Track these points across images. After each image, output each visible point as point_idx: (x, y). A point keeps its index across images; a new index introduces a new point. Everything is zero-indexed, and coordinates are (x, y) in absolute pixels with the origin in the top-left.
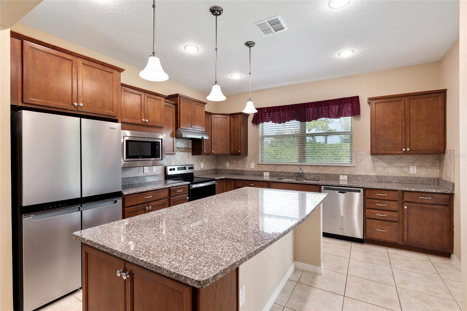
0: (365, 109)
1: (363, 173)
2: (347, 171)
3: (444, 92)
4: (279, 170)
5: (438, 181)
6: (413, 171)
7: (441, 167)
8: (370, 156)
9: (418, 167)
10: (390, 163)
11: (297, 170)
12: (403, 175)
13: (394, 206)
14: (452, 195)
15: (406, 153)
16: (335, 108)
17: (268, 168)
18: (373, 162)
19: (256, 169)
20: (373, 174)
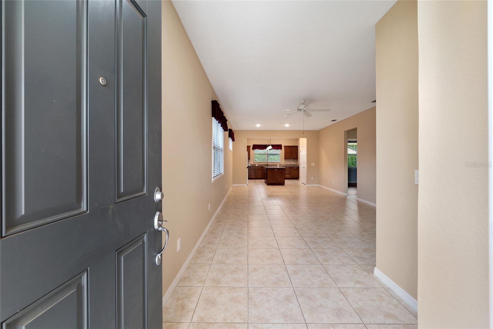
0: (283, 148)
1: (282, 164)
2: (279, 163)
3: (298, 146)
4: (261, 164)
5: (297, 165)
6: (292, 163)
7: (297, 162)
8: (284, 160)
9: (293, 162)
10: (288, 161)
11: (267, 164)
12: (291, 164)
13: (290, 170)
14: (299, 167)
15: (291, 159)
16: (276, 147)
17: (257, 163)
18: (285, 161)
19: (253, 164)
20: (285, 164)
